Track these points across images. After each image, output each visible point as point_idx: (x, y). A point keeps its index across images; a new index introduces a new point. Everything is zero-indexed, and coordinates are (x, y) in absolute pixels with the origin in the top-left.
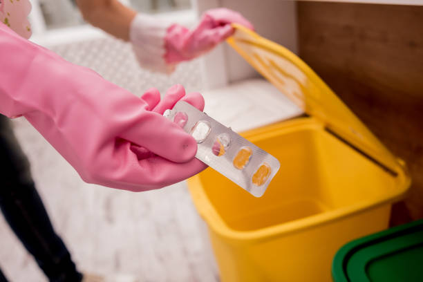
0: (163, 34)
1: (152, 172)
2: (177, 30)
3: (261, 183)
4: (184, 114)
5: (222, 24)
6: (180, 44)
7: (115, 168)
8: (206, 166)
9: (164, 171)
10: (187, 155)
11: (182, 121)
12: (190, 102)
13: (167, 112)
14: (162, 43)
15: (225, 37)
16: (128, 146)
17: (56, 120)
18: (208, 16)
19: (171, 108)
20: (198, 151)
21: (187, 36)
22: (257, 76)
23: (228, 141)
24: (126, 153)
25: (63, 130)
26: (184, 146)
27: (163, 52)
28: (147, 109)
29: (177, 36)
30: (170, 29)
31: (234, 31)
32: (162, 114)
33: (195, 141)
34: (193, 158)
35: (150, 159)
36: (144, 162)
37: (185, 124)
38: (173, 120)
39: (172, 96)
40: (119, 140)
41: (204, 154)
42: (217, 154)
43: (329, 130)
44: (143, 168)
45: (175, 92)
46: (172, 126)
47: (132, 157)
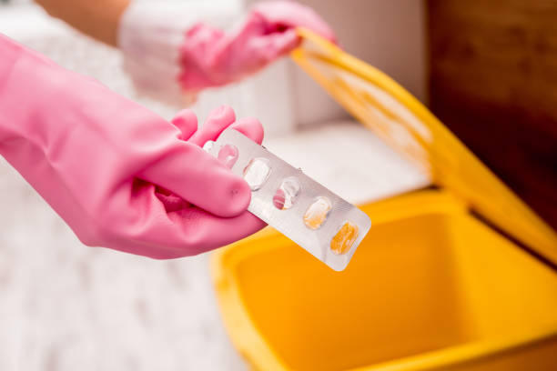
0: (178, 40)
1: (185, 229)
2: (204, 35)
3: (343, 250)
4: (232, 147)
5: (281, 28)
6: (208, 59)
7: (133, 221)
8: (263, 224)
9: (202, 229)
10: (236, 206)
11: (230, 158)
12: (242, 131)
13: (209, 144)
14: (176, 55)
15: (286, 51)
16: (152, 191)
17: (47, 151)
18: (258, 15)
19: (215, 139)
20: (252, 202)
21: (221, 45)
22: (346, 118)
23: (297, 188)
24: (148, 200)
25: (57, 165)
26: (232, 192)
27: (176, 70)
28: (180, 138)
29: (203, 46)
30: (191, 33)
31: (299, 41)
32: (202, 146)
33: (248, 186)
34: (245, 211)
35: (183, 211)
36: (174, 215)
37: (234, 162)
38: (216, 155)
39: (216, 122)
40: (138, 181)
41: (261, 206)
42: (280, 207)
43: (476, 213)
44: (172, 224)
45: (220, 116)
46: (216, 163)
47: (157, 206)
